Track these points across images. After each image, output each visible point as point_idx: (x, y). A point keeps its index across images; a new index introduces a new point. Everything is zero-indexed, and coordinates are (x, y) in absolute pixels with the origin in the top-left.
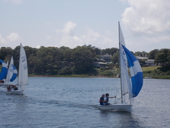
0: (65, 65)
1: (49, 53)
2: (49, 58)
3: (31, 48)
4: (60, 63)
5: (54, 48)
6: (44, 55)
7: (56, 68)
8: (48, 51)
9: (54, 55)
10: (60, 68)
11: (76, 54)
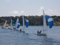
0: (37, 22)
1: (31, 18)
2: (31, 20)
3: (25, 16)
4: (35, 21)
5: (33, 16)
6: (30, 19)
7: (34, 23)
8: (31, 17)
9: (33, 19)
10: (35, 23)
11: (41, 18)
